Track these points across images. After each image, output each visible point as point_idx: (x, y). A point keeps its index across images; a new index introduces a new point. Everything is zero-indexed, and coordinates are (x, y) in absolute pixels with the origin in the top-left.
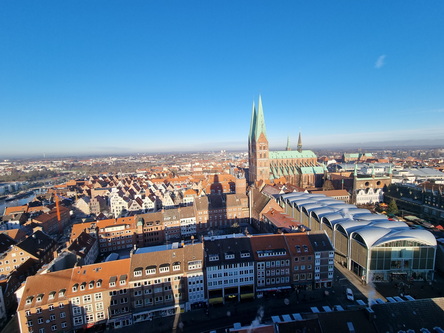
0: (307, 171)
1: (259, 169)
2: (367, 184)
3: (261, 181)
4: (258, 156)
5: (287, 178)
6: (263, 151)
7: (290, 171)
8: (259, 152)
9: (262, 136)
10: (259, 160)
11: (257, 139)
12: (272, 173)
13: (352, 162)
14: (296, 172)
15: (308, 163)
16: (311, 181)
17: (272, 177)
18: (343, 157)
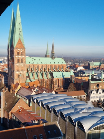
0: (58, 75)
1: (16, 73)
2: (98, 86)
3: (18, 84)
4: (16, 61)
5: (41, 82)
6: (20, 57)
7: (44, 75)
8: (16, 57)
9: (20, 42)
10: (16, 64)
11: (15, 45)
12: (28, 77)
13: (95, 69)
14: (49, 76)
15: (59, 69)
16: (61, 84)
17: (28, 81)
18: (89, 65)
